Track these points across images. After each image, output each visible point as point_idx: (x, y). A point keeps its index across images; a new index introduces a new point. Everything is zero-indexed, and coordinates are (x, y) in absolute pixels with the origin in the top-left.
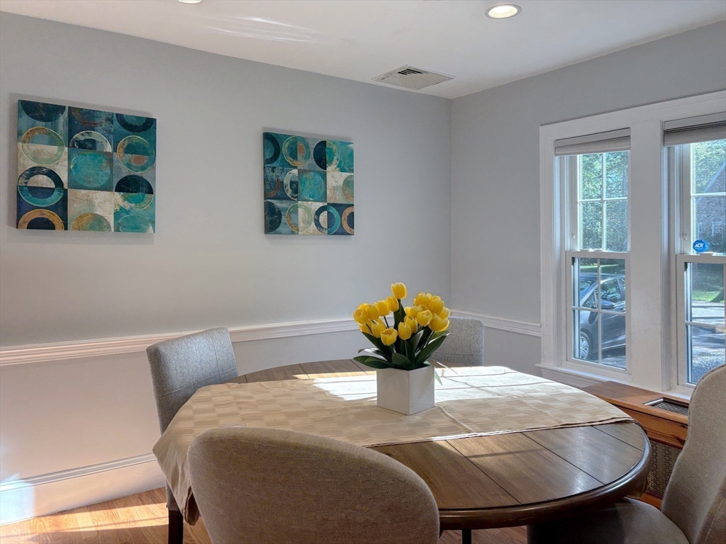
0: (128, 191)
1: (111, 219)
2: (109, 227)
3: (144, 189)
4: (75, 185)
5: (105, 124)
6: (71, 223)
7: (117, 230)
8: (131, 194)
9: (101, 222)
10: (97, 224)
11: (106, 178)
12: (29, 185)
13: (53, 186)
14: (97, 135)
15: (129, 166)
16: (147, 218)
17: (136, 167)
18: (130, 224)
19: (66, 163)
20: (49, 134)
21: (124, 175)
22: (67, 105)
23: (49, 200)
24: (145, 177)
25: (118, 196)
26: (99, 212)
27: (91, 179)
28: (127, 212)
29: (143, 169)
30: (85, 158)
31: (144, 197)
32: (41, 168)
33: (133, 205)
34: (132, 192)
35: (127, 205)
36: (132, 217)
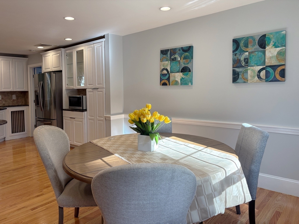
0: (184, 72)
1: (179, 81)
2: (179, 84)
3: (188, 71)
4: (172, 72)
5: (178, 52)
6: (171, 83)
7: (181, 85)
8: (185, 73)
9: (177, 82)
10: (176, 83)
11: (178, 69)
12: (162, 73)
13: (167, 73)
14: (177, 56)
15: (184, 64)
16: (189, 80)
17: (186, 64)
18: (184, 82)
19: (170, 66)
20: (166, 58)
21: (183, 67)
22: (170, 49)
23: (166, 77)
24: (188, 67)
25: (181, 74)
26: (177, 79)
27: (175, 70)
28: (184, 79)
29: (188, 64)
30: (174, 63)
31: (188, 73)
32: (164, 68)
33: (185, 76)
34: (185, 72)
35: (184, 76)
36: (185, 80)
